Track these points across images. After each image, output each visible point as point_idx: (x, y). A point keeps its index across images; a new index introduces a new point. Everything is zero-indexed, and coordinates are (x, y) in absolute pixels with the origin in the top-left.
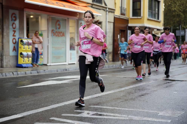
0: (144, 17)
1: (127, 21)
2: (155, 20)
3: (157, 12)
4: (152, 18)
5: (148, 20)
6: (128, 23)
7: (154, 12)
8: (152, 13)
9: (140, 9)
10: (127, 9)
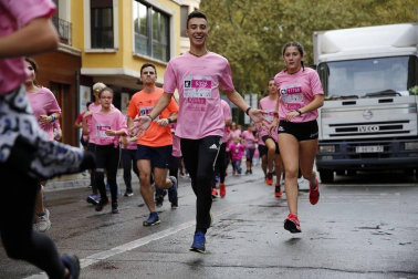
0: (121, 49)
1: (76, 60)
2: (159, 61)
3: (164, 42)
4: (149, 54)
5: (136, 58)
6: (80, 66)
7: (153, 41)
8: (148, 41)
9: (112, 28)
10: (73, 26)
